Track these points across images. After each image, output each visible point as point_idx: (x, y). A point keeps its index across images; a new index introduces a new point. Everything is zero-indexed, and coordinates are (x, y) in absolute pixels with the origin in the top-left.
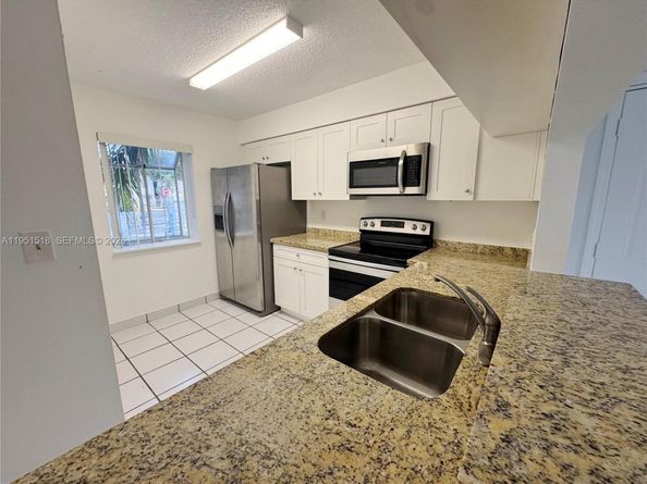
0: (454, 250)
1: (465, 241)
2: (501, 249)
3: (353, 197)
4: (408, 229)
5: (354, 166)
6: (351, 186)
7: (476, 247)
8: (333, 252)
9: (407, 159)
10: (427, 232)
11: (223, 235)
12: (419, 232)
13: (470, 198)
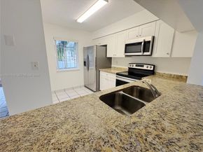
0: (162, 76)
1: (167, 73)
2: (181, 76)
3: (126, 56)
4: (145, 68)
5: (127, 45)
6: (126, 52)
7: (171, 75)
8: (117, 74)
9: (145, 42)
10: (152, 69)
11: (86, 67)
12: (149, 69)
13: (168, 56)
